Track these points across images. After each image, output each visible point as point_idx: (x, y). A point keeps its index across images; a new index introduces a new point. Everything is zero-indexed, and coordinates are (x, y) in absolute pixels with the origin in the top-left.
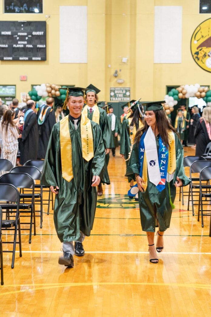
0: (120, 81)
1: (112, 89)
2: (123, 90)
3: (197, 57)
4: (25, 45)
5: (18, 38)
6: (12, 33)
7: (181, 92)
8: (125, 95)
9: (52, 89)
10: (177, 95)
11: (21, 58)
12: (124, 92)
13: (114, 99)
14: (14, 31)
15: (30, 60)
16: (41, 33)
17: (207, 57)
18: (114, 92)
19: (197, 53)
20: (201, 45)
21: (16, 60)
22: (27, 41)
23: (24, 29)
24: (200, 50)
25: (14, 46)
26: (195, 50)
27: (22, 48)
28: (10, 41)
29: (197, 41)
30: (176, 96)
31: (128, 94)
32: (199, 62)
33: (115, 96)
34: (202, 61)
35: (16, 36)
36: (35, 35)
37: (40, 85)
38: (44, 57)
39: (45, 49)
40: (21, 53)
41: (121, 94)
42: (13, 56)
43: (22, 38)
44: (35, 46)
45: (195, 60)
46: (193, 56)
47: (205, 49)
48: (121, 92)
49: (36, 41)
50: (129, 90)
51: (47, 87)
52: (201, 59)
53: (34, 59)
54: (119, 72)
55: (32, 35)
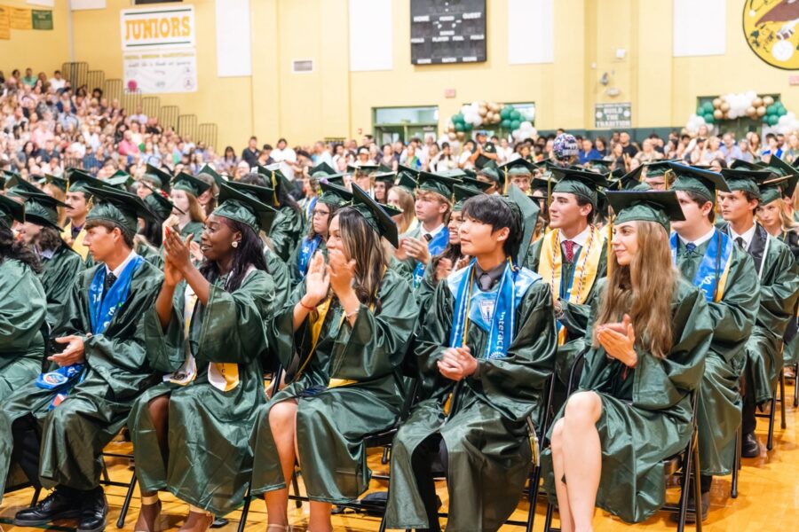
0: (613, 92)
1: (599, 106)
2: (617, 108)
3: (756, 42)
4: (451, 37)
5: (440, 26)
6: (430, 18)
7: (719, 108)
8: (621, 117)
9: (489, 110)
10: (712, 113)
11: (444, 60)
12: (620, 111)
13: (602, 123)
14: (435, 14)
15: (460, 62)
17: (775, 39)
18: (602, 110)
19: (756, 34)
20: (763, 20)
21: (437, 62)
22: (455, 29)
23: (450, 10)
24: (762, 28)
25: (434, 39)
26: (751, 29)
27: (446, 42)
28: (428, 31)
29: (756, 11)
30: (709, 116)
31: (627, 114)
32: (759, 51)
33: (604, 119)
34: (764, 48)
35: (437, 22)
36: (467, 20)
37: (470, 104)
38: (482, 55)
39: (484, 42)
40: (446, 51)
41: (614, 114)
42: (433, 57)
43: (447, 26)
44: (467, 38)
45: (751, 47)
46: (747, 40)
47: (770, 25)
48: (614, 111)
49: (470, 29)
50: (629, 108)
51: (480, 106)
52: (762, 44)
53: (465, 59)
54: (610, 75)
55: (463, 20)
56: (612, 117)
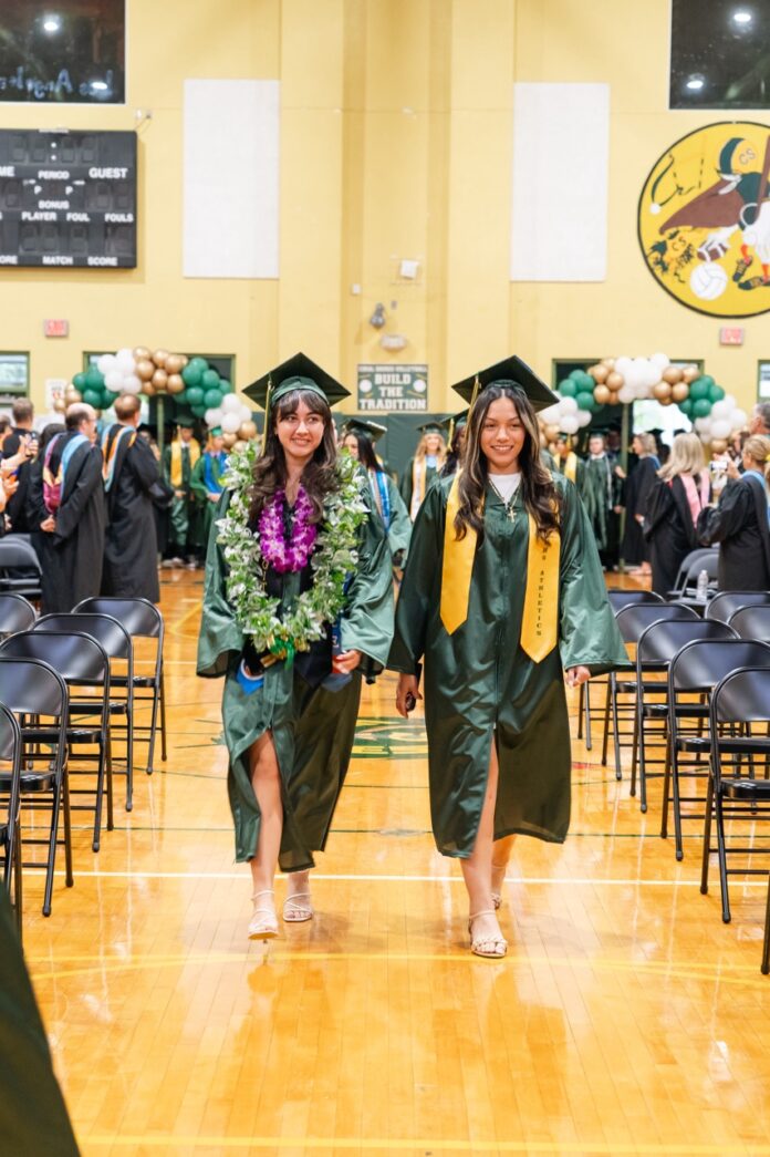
0: (394, 343)
1: (365, 369)
2: (401, 374)
3: (660, 262)
4: (61, 213)
5: (38, 189)
6: (16, 172)
7: (605, 383)
8: (408, 392)
9: (156, 367)
10: (591, 391)
11: (47, 260)
12: (407, 379)
13: (371, 403)
14: (26, 163)
15: (80, 265)
16: (118, 173)
17: (695, 260)
18: (371, 377)
19: (661, 247)
20: (675, 221)
21: (30, 264)
22: (69, 198)
23: (61, 159)
24: (672, 236)
25: (26, 215)
26: (652, 237)
27: (52, 223)
28: (12, 198)
29: (662, 205)
30: (586, 397)
31: (419, 386)
32: (667, 279)
33: (376, 393)
34: (676, 274)
35: (33, 182)
36: (99, 180)
37: (114, 354)
38: (129, 255)
39: (132, 227)
40: (50, 242)
41: (396, 385)
42: (21, 251)
43: (53, 190)
44: (97, 218)
45: (651, 270)
46: (646, 257)
47: (687, 233)
48: (395, 379)
49: (103, 201)
50: (425, 374)
51: (138, 359)
52: (672, 267)
53: (92, 261)
54: (388, 310)
55: (88, 180)
56: (391, 392)
